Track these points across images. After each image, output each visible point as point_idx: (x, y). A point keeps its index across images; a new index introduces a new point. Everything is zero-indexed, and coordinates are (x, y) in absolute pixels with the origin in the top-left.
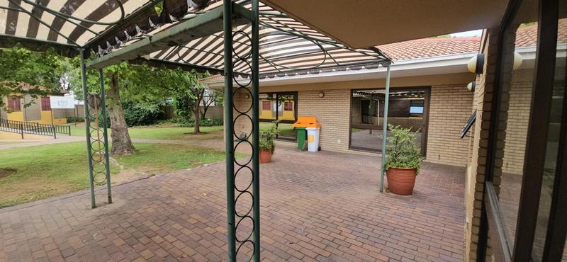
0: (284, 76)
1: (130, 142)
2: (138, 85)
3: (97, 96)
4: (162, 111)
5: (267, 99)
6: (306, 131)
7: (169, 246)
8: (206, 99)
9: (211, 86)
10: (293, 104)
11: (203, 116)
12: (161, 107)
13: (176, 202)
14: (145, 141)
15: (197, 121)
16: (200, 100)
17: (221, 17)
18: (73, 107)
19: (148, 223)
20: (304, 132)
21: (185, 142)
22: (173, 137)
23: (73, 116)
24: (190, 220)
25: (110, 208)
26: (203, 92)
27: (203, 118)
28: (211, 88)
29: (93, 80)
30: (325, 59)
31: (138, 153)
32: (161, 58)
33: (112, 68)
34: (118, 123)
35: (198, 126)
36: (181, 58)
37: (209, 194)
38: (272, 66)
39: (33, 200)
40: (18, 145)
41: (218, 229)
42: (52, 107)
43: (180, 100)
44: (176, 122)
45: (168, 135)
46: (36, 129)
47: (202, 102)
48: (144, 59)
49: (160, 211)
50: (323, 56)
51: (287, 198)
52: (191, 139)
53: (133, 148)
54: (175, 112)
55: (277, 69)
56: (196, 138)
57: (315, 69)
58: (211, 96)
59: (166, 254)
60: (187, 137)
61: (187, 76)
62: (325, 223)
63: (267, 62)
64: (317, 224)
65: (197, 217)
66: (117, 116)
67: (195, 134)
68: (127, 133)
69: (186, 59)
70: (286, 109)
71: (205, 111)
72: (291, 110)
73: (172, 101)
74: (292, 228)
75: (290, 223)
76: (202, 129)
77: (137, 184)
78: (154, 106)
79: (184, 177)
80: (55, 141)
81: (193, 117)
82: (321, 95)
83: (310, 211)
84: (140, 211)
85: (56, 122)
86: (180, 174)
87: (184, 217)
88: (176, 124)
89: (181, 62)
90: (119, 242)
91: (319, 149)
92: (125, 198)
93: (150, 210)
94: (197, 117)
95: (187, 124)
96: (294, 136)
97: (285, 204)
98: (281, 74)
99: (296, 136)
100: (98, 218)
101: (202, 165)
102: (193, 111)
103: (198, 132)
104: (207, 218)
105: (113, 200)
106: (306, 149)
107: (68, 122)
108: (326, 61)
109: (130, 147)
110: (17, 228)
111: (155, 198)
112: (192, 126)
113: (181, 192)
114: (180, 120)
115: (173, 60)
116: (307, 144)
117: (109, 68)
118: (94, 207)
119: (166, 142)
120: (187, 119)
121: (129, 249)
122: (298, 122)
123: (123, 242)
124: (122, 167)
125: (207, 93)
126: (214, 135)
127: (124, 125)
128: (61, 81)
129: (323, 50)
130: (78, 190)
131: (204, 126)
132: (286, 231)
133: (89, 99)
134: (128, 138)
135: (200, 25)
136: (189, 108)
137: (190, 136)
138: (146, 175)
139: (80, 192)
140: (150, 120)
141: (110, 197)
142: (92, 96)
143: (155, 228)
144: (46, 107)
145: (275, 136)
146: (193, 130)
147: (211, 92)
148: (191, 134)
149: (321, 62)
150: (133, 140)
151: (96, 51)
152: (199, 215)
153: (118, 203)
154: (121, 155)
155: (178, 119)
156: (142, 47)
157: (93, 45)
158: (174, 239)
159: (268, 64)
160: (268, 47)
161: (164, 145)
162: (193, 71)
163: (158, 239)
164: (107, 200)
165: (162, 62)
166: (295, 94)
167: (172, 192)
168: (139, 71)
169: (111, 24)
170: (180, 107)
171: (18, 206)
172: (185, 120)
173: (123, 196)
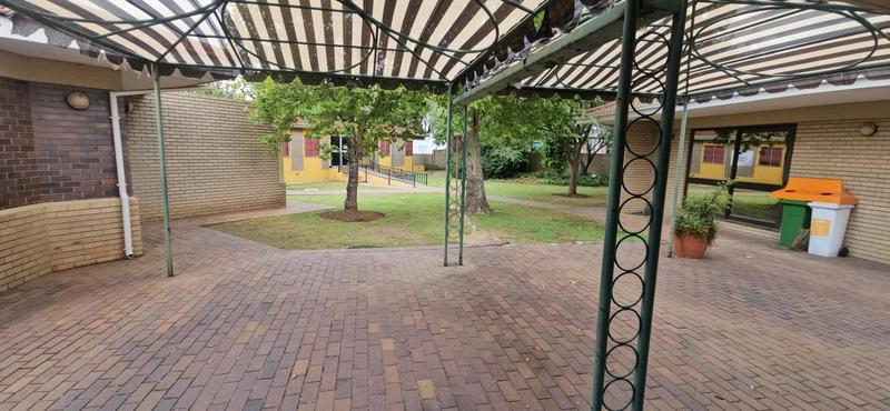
0: (756, 93)
1: (484, 198)
2: (500, 123)
3: (460, 137)
4: (527, 160)
5: (714, 141)
6: (809, 210)
7: (519, 331)
8: (593, 142)
9: (602, 120)
10: (784, 152)
11: (585, 169)
12: (524, 154)
13: (533, 282)
14: (501, 199)
15: (575, 177)
16: (581, 143)
17: (622, 18)
18: (431, 152)
19: (498, 298)
20: (803, 211)
21: (551, 207)
22: (537, 197)
23: (430, 163)
24: (549, 309)
25: (459, 270)
26: (588, 131)
27: (585, 172)
28: (602, 124)
29: (456, 119)
30: (876, 47)
31: (492, 212)
32: (533, 84)
33: (475, 105)
34: (474, 173)
35: (576, 184)
36: (559, 81)
37: (579, 283)
38: (730, 76)
39: (398, 245)
40: (385, 191)
41: (586, 332)
42: (414, 152)
43: (551, 144)
44: (542, 177)
45: (531, 194)
46: (401, 176)
47: (585, 146)
48: (514, 88)
49: (512, 287)
50: (871, 43)
51: (728, 324)
52: (563, 203)
53: (487, 206)
54: (543, 162)
55: (740, 81)
56: (570, 203)
57: (848, 72)
58: (601, 138)
59: (515, 338)
60: (557, 199)
61: (566, 106)
62: (813, 394)
63: (719, 68)
64: (791, 390)
65: (558, 307)
66: (474, 163)
67: (569, 196)
68: (482, 187)
69: (566, 82)
70: (763, 163)
71: (590, 161)
72: (776, 164)
73: (540, 145)
74: (729, 377)
75: (726, 368)
76: (580, 190)
77: (489, 250)
78: (516, 152)
79: (545, 253)
80: (414, 191)
81: (569, 171)
82: (866, 130)
83: (778, 361)
84: (490, 281)
85: (416, 169)
86: (542, 248)
87: (540, 302)
88: (542, 180)
89: (560, 86)
90: (467, 308)
91: (844, 253)
92: (475, 263)
93: (501, 284)
94: (576, 170)
95: (559, 180)
96: (773, 218)
97: (721, 334)
98: (749, 89)
99: (779, 218)
100: (449, 277)
101: (574, 242)
102: (570, 160)
103: (573, 193)
104: (573, 314)
105: (464, 262)
106: (804, 247)
107: (426, 170)
108: (878, 53)
109: (484, 204)
110: (386, 267)
111: (507, 271)
112: (565, 184)
113: (540, 271)
114: (549, 175)
115: (548, 85)
116: (807, 238)
117: (472, 105)
118: (446, 265)
119: (526, 203)
120: (560, 172)
121: (477, 318)
122: (787, 188)
123: (470, 309)
124: (474, 227)
125: (596, 132)
126: (599, 201)
127: (480, 176)
128: (423, 123)
129: (870, 28)
130: (432, 244)
131: (584, 185)
132: (711, 375)
133: (453, 141)
134: (483, 192)
135: (591, 34)
136: (564, 155)
137: (561, 198)
138: (500, 242)
139: (433, 247)
140: (510, 171)
141: (461, 258)
142: (455, 138)
143: (506, 306)
144: (409, 152)
145: (721, 212)
146: (566, 189)
147: (604, 131)
148: (563, 195)
149: (865, 55)
150: (488, 198)
151: (464, 84)
152: (562, 306)
153: (468, 267)
154: (473, 212)
155: (546, 173)
156: (514, 74)
157: (461, 79)
158: (526, 325)
159: (721, 74)
160: (732, 37)
161: (523, 207)
162: (577, 97)
163: (507, 317)
164: (457, 261)
165: (534, 89)
166: (790, 130)
167: (528, 268)
168: (504, 104)
169: (482, 51)
170: (551, 154)
171: (387, 249)
172: (556, 174)
173: (474, 260)
